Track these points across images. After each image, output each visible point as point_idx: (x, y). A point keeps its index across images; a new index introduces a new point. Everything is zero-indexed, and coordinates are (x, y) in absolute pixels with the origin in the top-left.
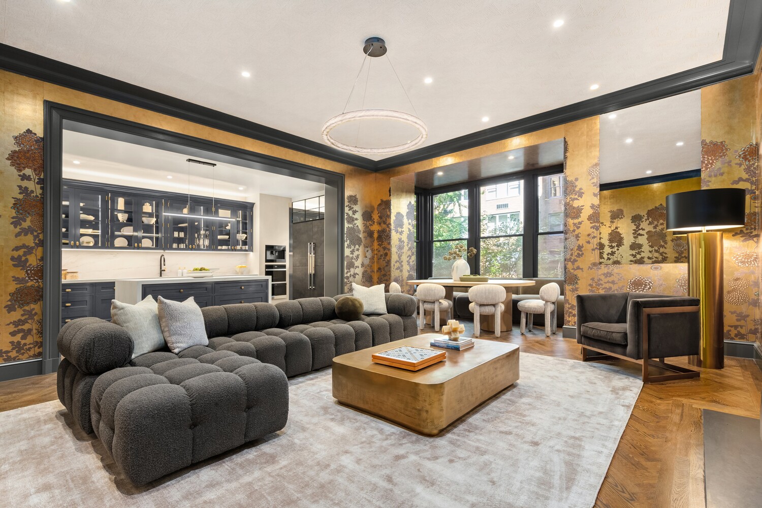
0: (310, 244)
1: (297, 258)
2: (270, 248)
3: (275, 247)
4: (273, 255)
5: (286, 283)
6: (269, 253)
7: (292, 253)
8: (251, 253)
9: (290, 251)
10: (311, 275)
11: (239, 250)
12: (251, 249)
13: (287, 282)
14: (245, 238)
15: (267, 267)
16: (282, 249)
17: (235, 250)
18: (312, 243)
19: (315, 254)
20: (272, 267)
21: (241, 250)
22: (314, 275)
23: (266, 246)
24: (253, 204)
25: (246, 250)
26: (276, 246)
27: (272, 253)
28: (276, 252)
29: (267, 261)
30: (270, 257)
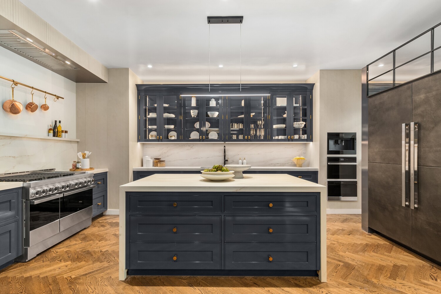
0: (408, 125)
1: (376, 150)
2: (333, 137)
3: (340, 135)
4: (337, 146)
5: (356, 182)
6: (332, 142)
7: (366, 142)
8: (311, 143)
9: (363, 140)
10: (408, 173)
11: (296, 140)
12: (310, 139)
13: (359, 179)
14: (303, 125)
15: (329, 160)
16: (350, 137)
17: (293, 140)
18: (412, 124)
19: (419, 140)
20: (337, 160)
21: (300, 139)
22: (417, 173)
23: (328, 133)
24: (313, 85)
25: (304, 140)
26: (342, 133)
27: (336, 143)
28: (342, 141)
29: (329, 152)
30: (333, 147)
